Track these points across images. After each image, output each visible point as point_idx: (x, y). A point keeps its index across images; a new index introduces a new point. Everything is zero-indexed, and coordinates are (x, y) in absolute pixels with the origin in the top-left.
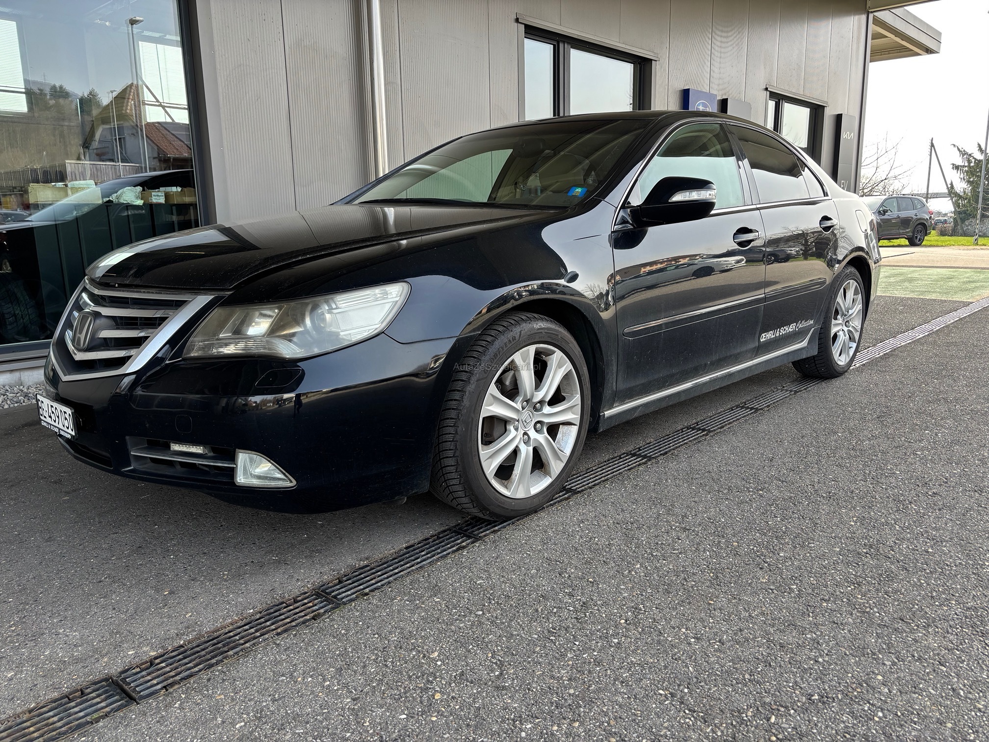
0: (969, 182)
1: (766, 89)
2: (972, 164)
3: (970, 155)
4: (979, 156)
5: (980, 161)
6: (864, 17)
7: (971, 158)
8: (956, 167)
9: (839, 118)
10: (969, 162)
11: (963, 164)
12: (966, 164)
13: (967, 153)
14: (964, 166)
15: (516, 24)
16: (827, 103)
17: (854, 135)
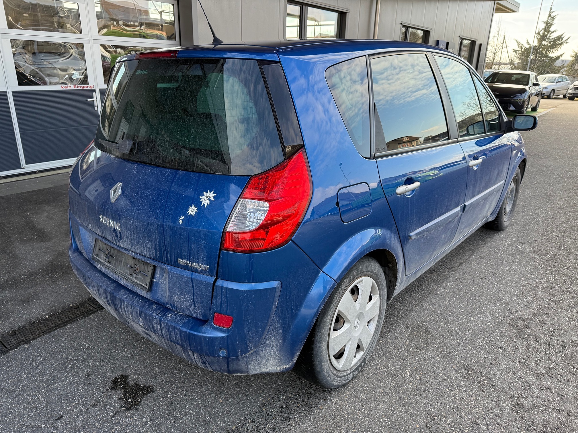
0: (520, 59)
1: (460, 37)
2: (523, 50)
3: (522, 45)
4: (528, 46)
5: (527, 48)
6: (493, 2)
7: (523, 47)
8: (515, 51)
9: (481, 45)
10: (522, 48)
11: (518, 50)
14: (519, 51)
15: (400, 25)
16: (477, 39)
17: (485, 51)
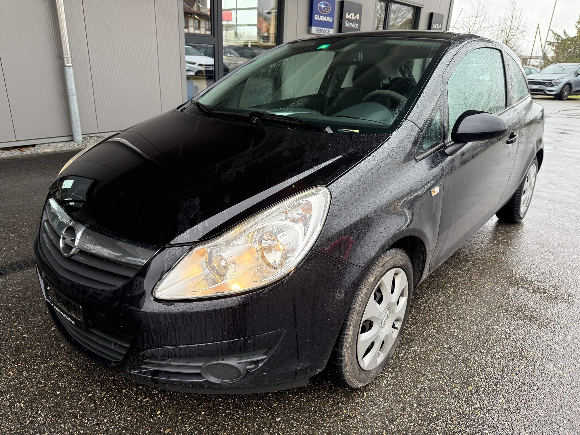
0: (556, 53)
2: (559, 41)
3: (559, 36)
4: (565, 37)
5: (564, 40)
7: (560, 38)
8: (550, 43)
9: (431, 15)
10: (558, 40)
11: (554, 41)
12: (556, 41)
13: (557, 35)
14: (554, 43)
16: (423, 5)
